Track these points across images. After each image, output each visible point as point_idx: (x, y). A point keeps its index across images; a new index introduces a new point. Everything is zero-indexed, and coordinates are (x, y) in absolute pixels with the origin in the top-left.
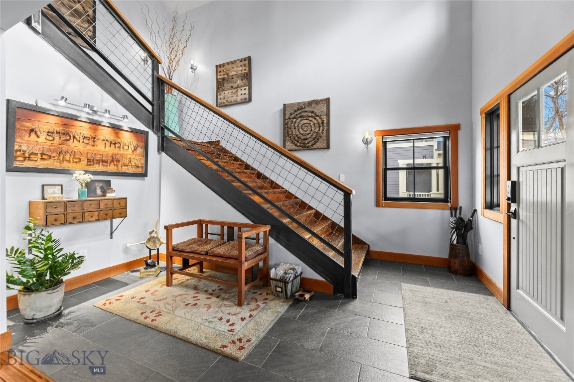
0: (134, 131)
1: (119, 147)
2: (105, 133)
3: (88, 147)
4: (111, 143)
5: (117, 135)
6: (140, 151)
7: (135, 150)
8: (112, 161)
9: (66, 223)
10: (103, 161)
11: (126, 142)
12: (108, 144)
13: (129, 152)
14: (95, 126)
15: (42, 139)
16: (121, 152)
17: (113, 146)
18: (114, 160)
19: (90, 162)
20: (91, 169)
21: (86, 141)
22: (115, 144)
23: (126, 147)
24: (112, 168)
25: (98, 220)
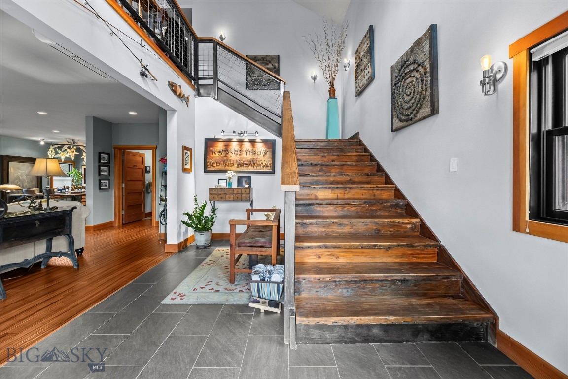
0: (265, 141)
1: (255, 154)
2: (247, 146)
3: (238, 156)
4: (250, 152)
5: (253, 146)
6: (269, 154)
7: (265, 154)
8: (251, 164)
9: (226, 201)
10: (246, 164)
11: (259, 150)
12: (248, 153)
13: (260, 157)
14: (240, 143)
15: (217, 155)
16: (256, 157)
17: (251, 153)
18: (252, 163)
19: (239, 165)
20: (239, 169)
21: (236, 153)
22: (252, 152)
23: (259, 153)
24: (250, 168)
25: (233, 201)
